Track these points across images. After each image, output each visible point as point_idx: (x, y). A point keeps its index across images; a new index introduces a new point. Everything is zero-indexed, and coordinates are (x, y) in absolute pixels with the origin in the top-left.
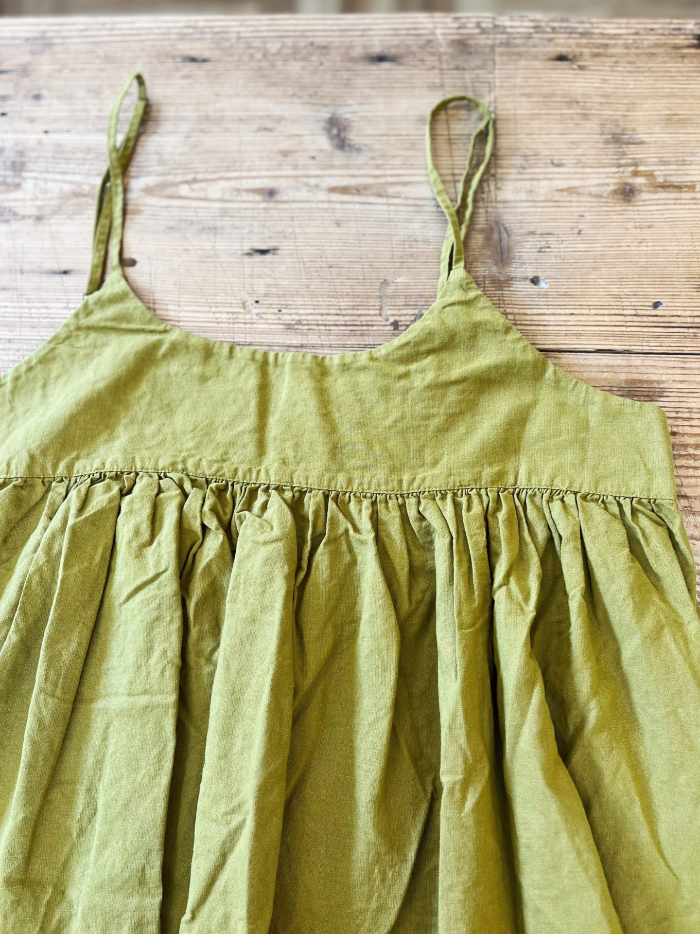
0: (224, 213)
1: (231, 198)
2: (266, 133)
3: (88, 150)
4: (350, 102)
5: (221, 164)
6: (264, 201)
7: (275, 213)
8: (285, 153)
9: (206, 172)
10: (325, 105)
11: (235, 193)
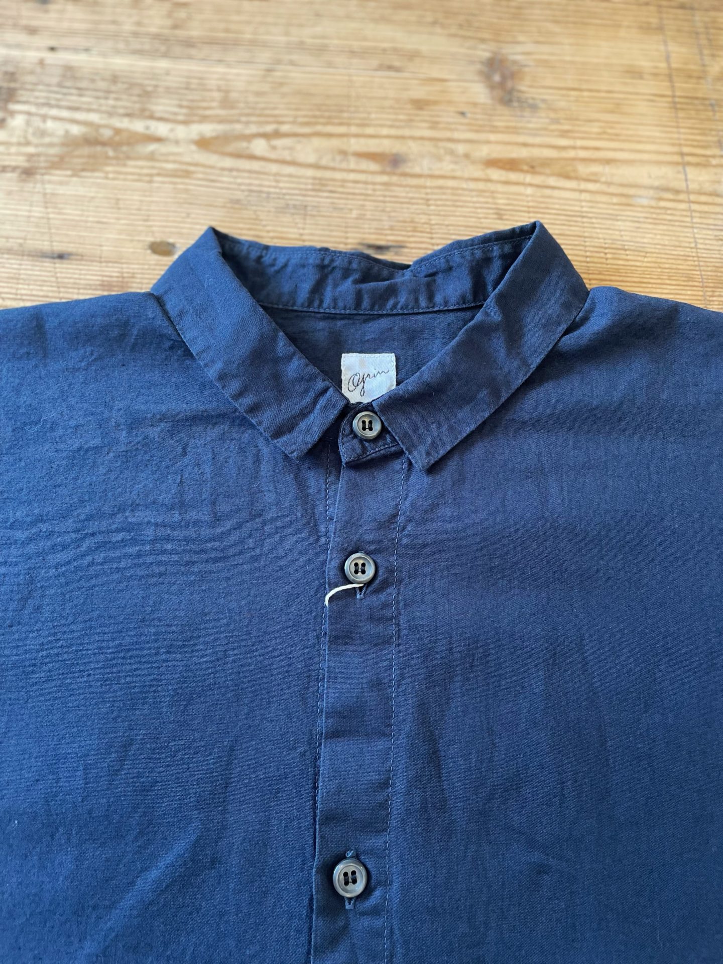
0: (320, 185)
1: (332, 164)
2: (392, 74)
3: (115, 79)
4: (521, 38)
5: (318, 113)
6: (383, 173)
7: (400, 192)
8: (419, 104)
9: (294, 123)
10: (483, 40)
11: (338, 158)
